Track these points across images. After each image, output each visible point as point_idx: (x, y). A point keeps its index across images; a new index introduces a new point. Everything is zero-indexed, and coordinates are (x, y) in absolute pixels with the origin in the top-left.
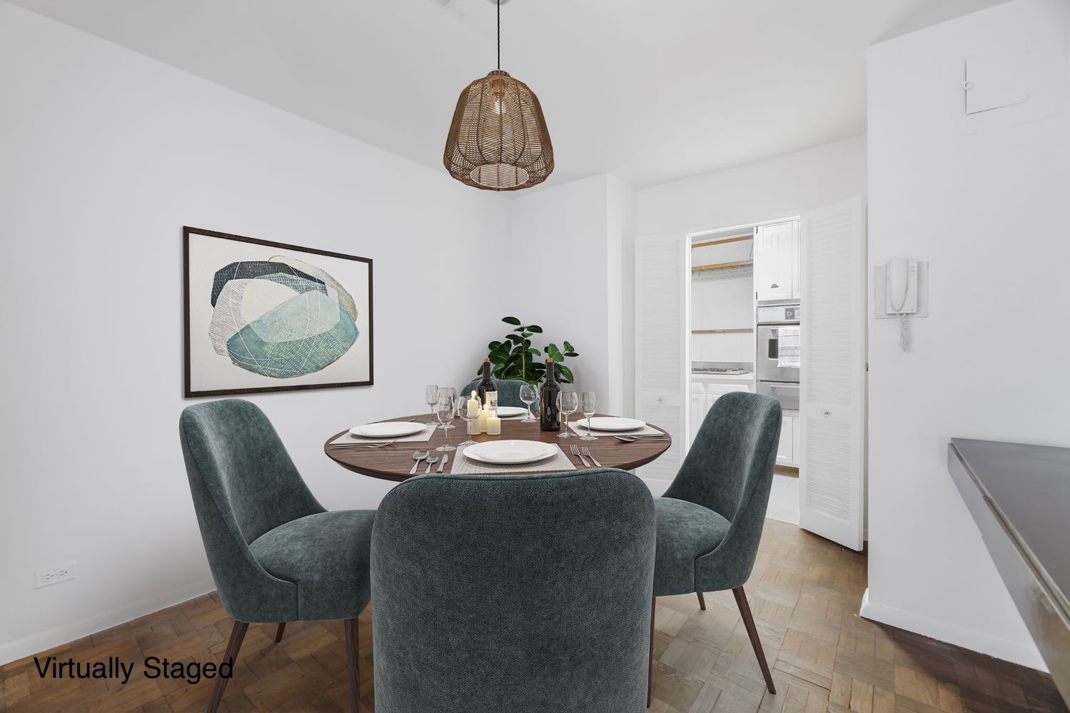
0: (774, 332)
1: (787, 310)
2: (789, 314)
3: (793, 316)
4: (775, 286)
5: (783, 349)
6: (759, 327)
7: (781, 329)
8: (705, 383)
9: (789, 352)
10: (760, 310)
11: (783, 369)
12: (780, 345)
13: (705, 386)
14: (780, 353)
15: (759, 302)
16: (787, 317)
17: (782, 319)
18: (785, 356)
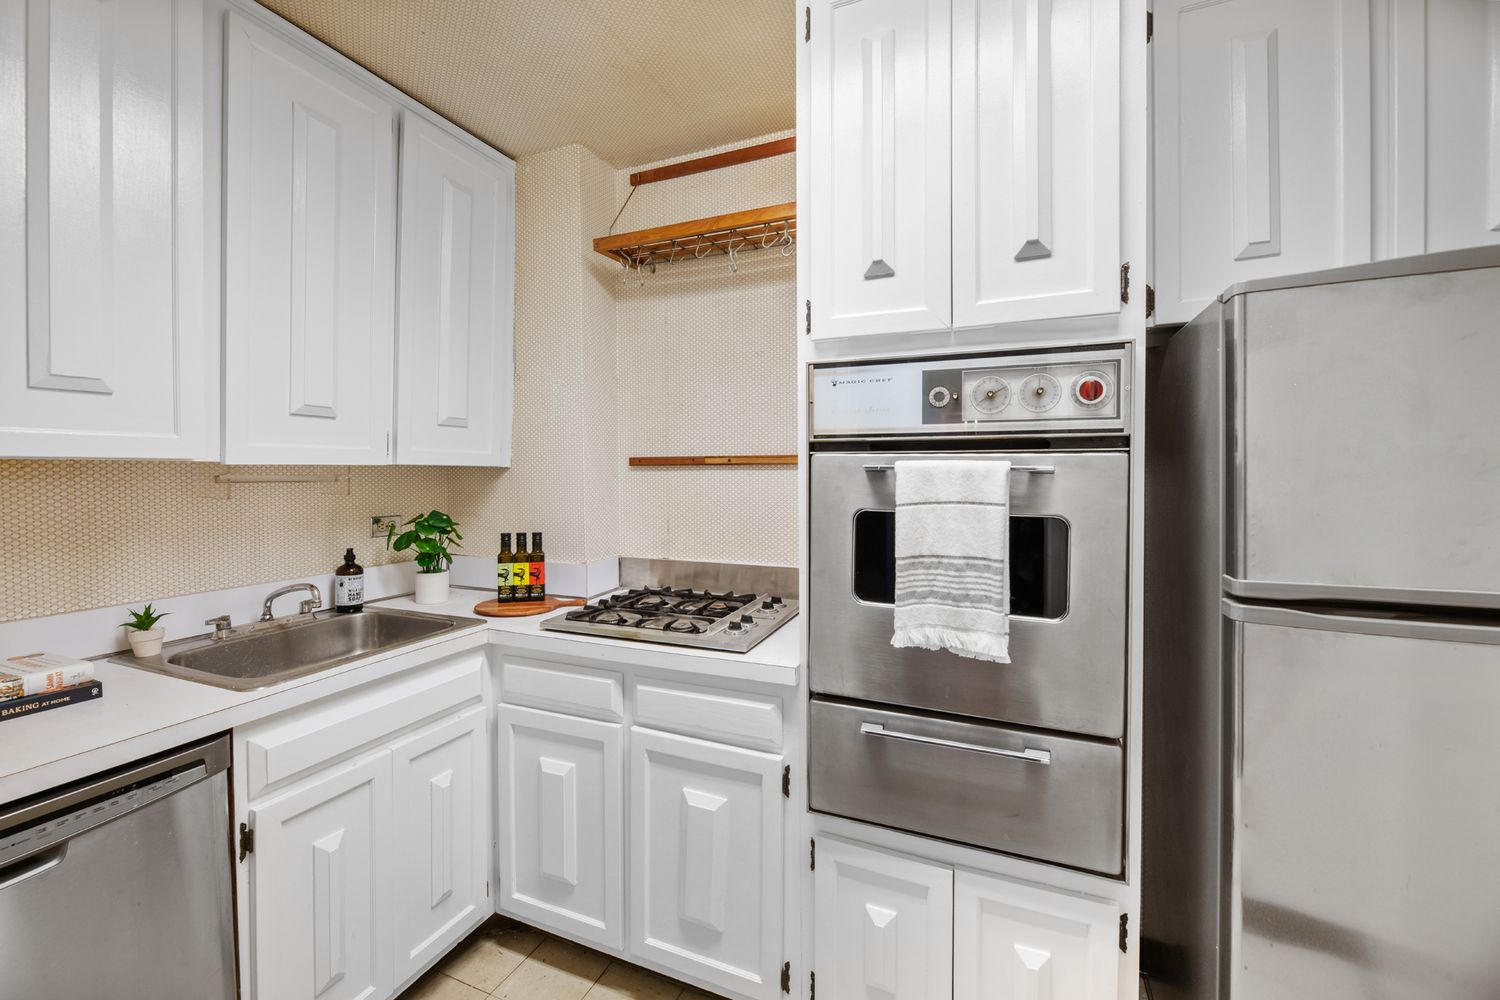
0: (878, 476)
1: (930, 381)
2: (939, 397)
3: (955, 409)
4: (879, 271)
5: (917, 560)
6: (818, 455)
7: (907, 469)
8: (626, 678)
9: (943, 581)
10: (823, 377)
11: (917, 656)
12: (904, 545)
13: (627, 691)
14: (902, 581)
15: (819, 345)
16: (930, 413)
17: (909, 420)
18: (924, 596)
